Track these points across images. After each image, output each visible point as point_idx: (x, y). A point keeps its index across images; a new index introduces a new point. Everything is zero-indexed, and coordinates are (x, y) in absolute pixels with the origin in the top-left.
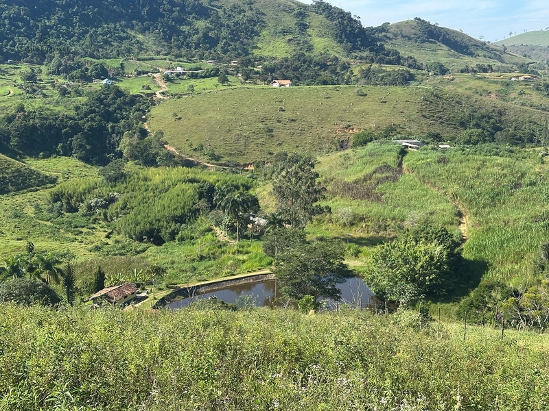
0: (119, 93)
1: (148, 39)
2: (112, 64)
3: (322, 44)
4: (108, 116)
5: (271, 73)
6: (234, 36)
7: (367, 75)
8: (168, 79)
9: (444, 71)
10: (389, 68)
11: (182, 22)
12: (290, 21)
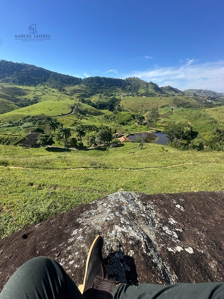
1: (120, 89)
2: (114, 94)
3: (151, 90)
4: (113, 103)
5: (142, 95)
6: (135, 89)
8: (123, 96)
11: (126, 86)
12: (145, 86)
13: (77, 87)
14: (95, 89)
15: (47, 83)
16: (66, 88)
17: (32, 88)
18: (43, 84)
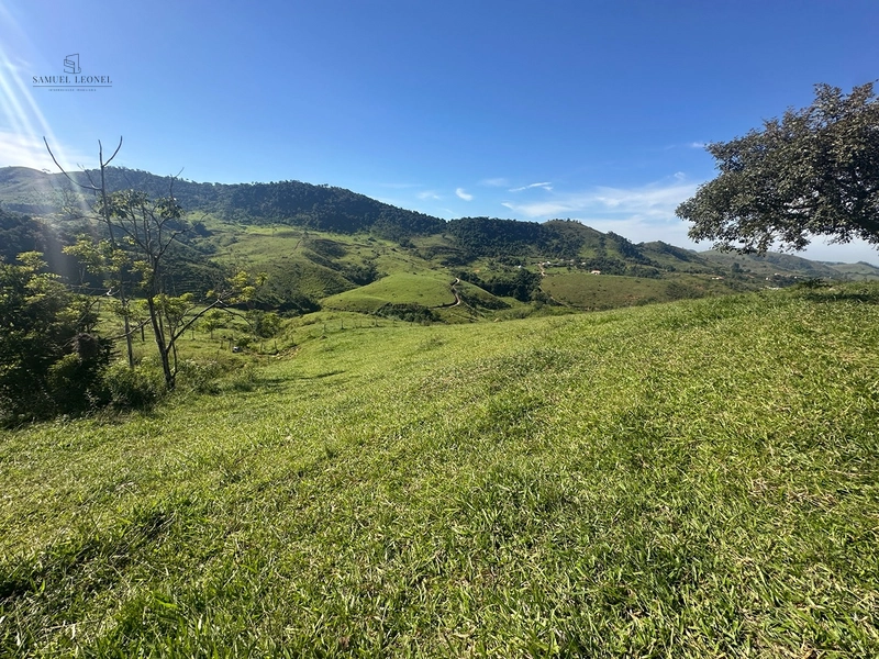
0: (529, 273)
1: (532, 248)
2: (521, 259)
3: (611, 253)
4: (525, 282)
5: (590, 266)
6: (570, 247)
7: (634, 269)
8: (544, 267)
9: (673, 270)
10: (645, 267)
11: (547, 240)
12: (597, 241)
13: (436, 240)
14: (477, 246)
15: (374, 228)
16: (413, 241)
17: (348, 239)
18: (363, 229)
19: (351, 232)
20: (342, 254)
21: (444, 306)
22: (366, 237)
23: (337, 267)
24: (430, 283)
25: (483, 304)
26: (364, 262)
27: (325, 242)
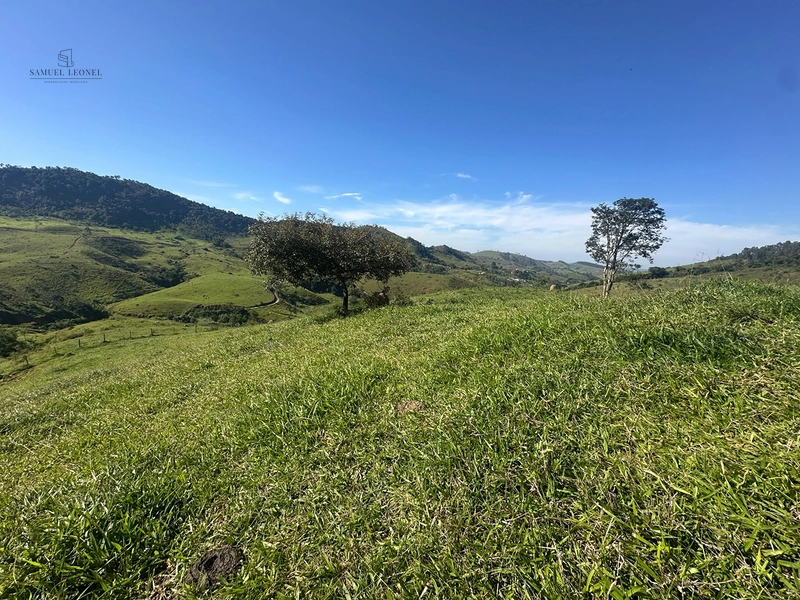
15: (181, 226)
16: (228, 240)
17: (150, 238)
18: (170, 227)
19: (152, 230)
20: (141, 253)
21: (262, 304)
22: (172, 235)
23: (133, 268)
24: (246, 283)
25: (302, 301)
26: (170, 262)
27: (115, 240)
